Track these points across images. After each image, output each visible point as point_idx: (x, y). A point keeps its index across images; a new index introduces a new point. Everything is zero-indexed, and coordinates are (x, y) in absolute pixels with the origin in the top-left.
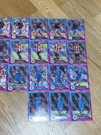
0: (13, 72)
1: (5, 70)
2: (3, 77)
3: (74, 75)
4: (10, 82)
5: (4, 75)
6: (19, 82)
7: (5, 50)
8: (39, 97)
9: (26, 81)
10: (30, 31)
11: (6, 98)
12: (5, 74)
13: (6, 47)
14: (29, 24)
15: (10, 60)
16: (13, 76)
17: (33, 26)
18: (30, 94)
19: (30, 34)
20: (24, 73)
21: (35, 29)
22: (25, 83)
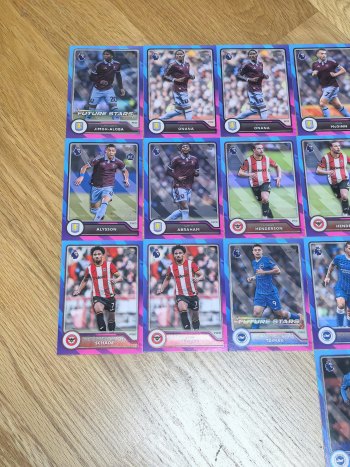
0: (244, 269)
1: (212, 264)
2: (208, 293)
4: (238, 311)
5: (212, 282)
6: (272, 312)
7: (205, 179)
9: (302, 304)
10: (293, 99)
12: (216, 279)
13: (207, 168)
14: (288, 72)
15: (228, 222)
16: (246, 288)
17: (303, 76)
18: (325, 361)
19: (296, 109)
20: (288, 273)
21: (315, 90)
22: (299, 314)
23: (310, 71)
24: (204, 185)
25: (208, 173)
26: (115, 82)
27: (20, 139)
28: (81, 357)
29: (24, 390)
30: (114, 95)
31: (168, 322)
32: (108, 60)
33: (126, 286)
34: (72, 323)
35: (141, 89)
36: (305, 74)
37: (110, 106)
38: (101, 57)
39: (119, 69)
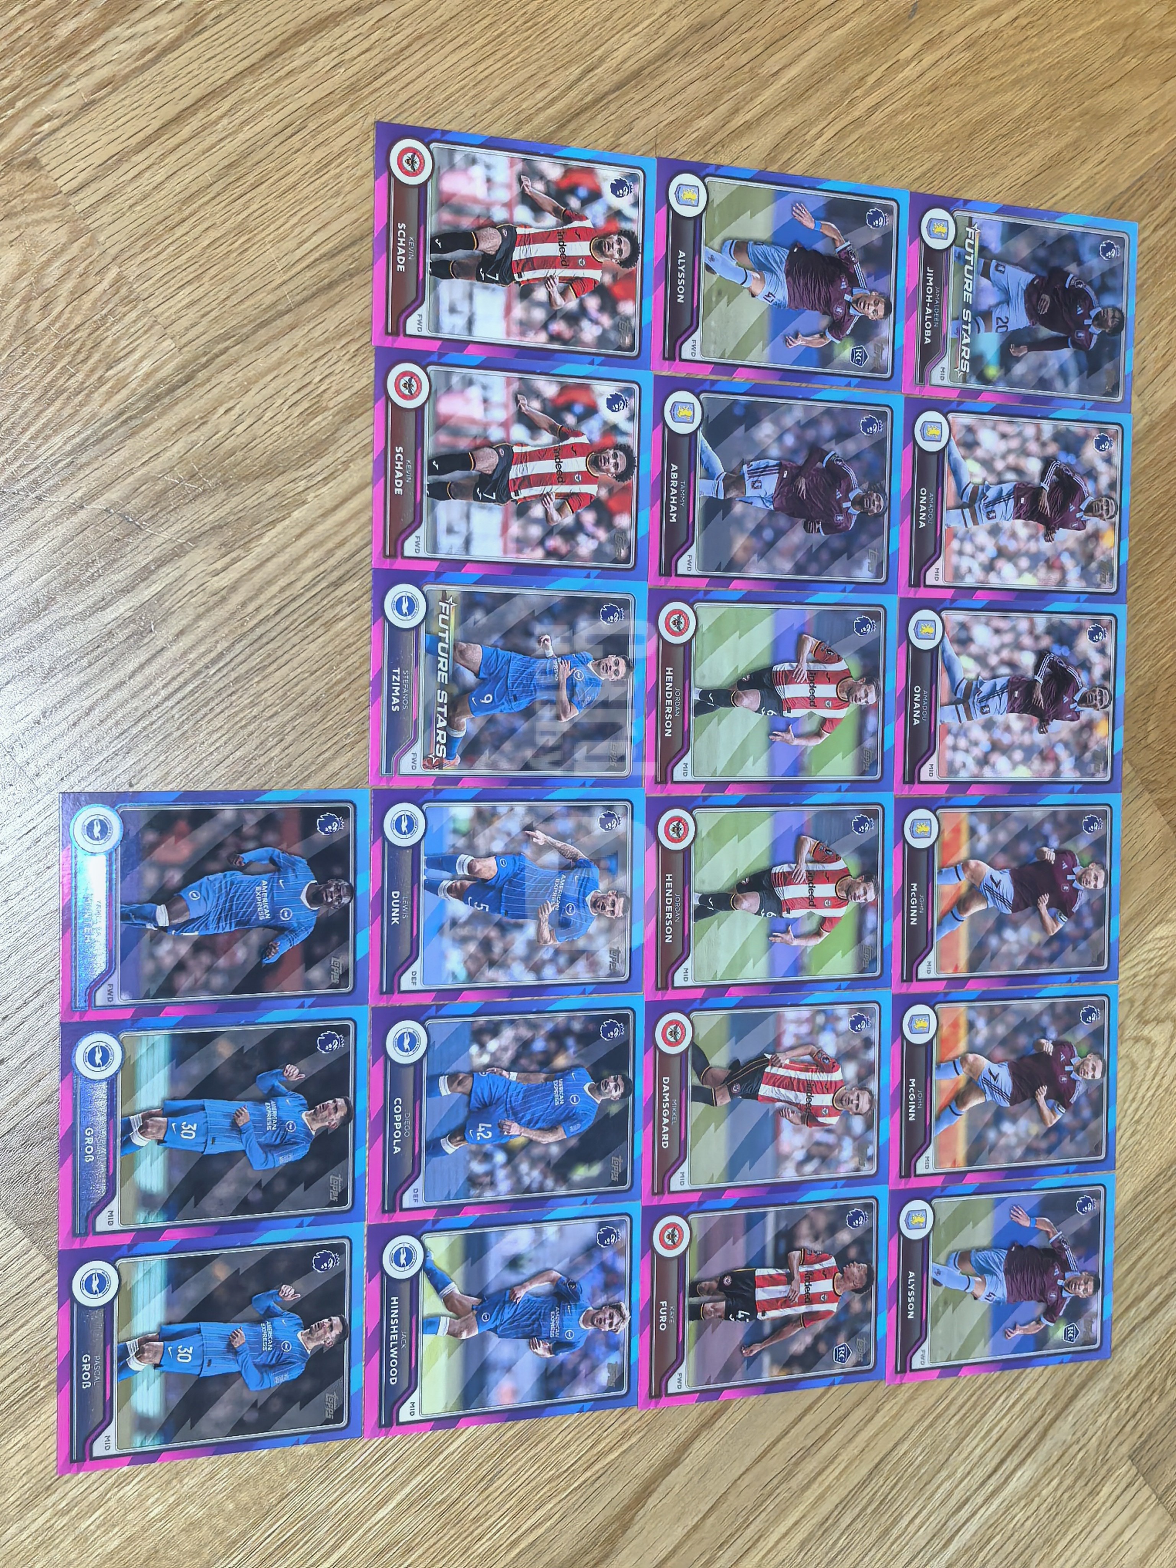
0: (571, 629)
1: (586, 546)
2: (515, 528)
3: (528, 1270)
4: (470, 603)
5: (541, 542)
7: (798, 548)
8: (315, 898)
9: (481, 769)
10: (988, 792)
11: (307, 562)
12: (550, 554)
13: (825, 556)
14: (1054, 785)
15: (690, 598)
16: (525, 629)
17: (1041, 823)
18: (343, 813)
19: (960, 799)
20: (560, 740)
21: (1005, 849)
22: (458, 759)
23: (1055, 843)
24: (782, 543)
25: (812, 555)
26: (1045, 332)
27: (909, 72)
28: (369, 183)
29: (292, 28)
30: (1012, 327)
31: (449, 418)
32: (1099, 320)
33: (539, 315)
34: (452, 167)
35: (1027, 399)
36: (1048, 828)
37: (986, 315)
38: (1108, 300)
39: (1075, 344)
